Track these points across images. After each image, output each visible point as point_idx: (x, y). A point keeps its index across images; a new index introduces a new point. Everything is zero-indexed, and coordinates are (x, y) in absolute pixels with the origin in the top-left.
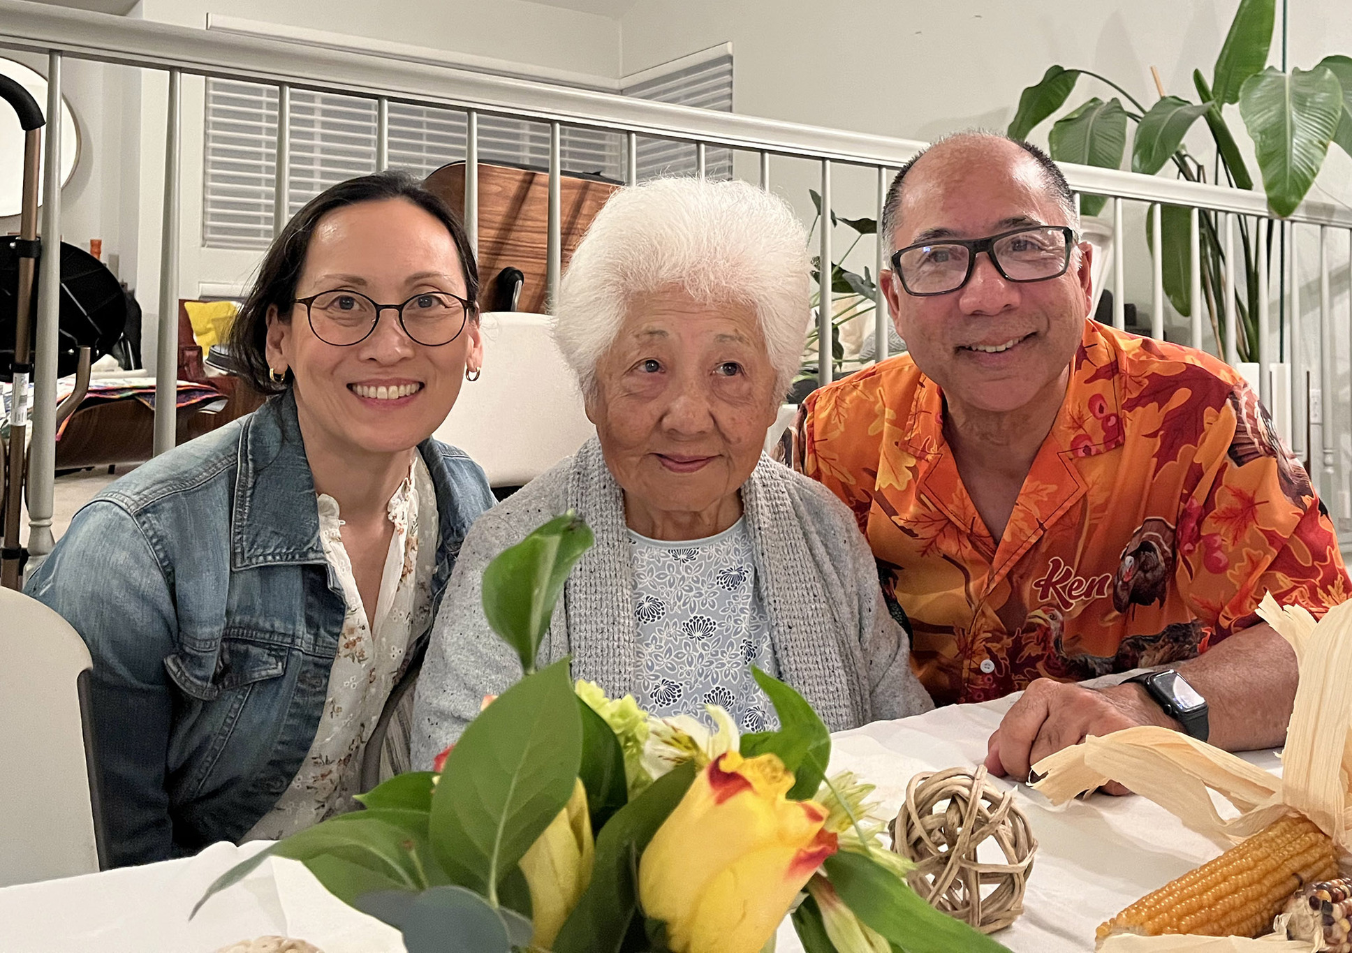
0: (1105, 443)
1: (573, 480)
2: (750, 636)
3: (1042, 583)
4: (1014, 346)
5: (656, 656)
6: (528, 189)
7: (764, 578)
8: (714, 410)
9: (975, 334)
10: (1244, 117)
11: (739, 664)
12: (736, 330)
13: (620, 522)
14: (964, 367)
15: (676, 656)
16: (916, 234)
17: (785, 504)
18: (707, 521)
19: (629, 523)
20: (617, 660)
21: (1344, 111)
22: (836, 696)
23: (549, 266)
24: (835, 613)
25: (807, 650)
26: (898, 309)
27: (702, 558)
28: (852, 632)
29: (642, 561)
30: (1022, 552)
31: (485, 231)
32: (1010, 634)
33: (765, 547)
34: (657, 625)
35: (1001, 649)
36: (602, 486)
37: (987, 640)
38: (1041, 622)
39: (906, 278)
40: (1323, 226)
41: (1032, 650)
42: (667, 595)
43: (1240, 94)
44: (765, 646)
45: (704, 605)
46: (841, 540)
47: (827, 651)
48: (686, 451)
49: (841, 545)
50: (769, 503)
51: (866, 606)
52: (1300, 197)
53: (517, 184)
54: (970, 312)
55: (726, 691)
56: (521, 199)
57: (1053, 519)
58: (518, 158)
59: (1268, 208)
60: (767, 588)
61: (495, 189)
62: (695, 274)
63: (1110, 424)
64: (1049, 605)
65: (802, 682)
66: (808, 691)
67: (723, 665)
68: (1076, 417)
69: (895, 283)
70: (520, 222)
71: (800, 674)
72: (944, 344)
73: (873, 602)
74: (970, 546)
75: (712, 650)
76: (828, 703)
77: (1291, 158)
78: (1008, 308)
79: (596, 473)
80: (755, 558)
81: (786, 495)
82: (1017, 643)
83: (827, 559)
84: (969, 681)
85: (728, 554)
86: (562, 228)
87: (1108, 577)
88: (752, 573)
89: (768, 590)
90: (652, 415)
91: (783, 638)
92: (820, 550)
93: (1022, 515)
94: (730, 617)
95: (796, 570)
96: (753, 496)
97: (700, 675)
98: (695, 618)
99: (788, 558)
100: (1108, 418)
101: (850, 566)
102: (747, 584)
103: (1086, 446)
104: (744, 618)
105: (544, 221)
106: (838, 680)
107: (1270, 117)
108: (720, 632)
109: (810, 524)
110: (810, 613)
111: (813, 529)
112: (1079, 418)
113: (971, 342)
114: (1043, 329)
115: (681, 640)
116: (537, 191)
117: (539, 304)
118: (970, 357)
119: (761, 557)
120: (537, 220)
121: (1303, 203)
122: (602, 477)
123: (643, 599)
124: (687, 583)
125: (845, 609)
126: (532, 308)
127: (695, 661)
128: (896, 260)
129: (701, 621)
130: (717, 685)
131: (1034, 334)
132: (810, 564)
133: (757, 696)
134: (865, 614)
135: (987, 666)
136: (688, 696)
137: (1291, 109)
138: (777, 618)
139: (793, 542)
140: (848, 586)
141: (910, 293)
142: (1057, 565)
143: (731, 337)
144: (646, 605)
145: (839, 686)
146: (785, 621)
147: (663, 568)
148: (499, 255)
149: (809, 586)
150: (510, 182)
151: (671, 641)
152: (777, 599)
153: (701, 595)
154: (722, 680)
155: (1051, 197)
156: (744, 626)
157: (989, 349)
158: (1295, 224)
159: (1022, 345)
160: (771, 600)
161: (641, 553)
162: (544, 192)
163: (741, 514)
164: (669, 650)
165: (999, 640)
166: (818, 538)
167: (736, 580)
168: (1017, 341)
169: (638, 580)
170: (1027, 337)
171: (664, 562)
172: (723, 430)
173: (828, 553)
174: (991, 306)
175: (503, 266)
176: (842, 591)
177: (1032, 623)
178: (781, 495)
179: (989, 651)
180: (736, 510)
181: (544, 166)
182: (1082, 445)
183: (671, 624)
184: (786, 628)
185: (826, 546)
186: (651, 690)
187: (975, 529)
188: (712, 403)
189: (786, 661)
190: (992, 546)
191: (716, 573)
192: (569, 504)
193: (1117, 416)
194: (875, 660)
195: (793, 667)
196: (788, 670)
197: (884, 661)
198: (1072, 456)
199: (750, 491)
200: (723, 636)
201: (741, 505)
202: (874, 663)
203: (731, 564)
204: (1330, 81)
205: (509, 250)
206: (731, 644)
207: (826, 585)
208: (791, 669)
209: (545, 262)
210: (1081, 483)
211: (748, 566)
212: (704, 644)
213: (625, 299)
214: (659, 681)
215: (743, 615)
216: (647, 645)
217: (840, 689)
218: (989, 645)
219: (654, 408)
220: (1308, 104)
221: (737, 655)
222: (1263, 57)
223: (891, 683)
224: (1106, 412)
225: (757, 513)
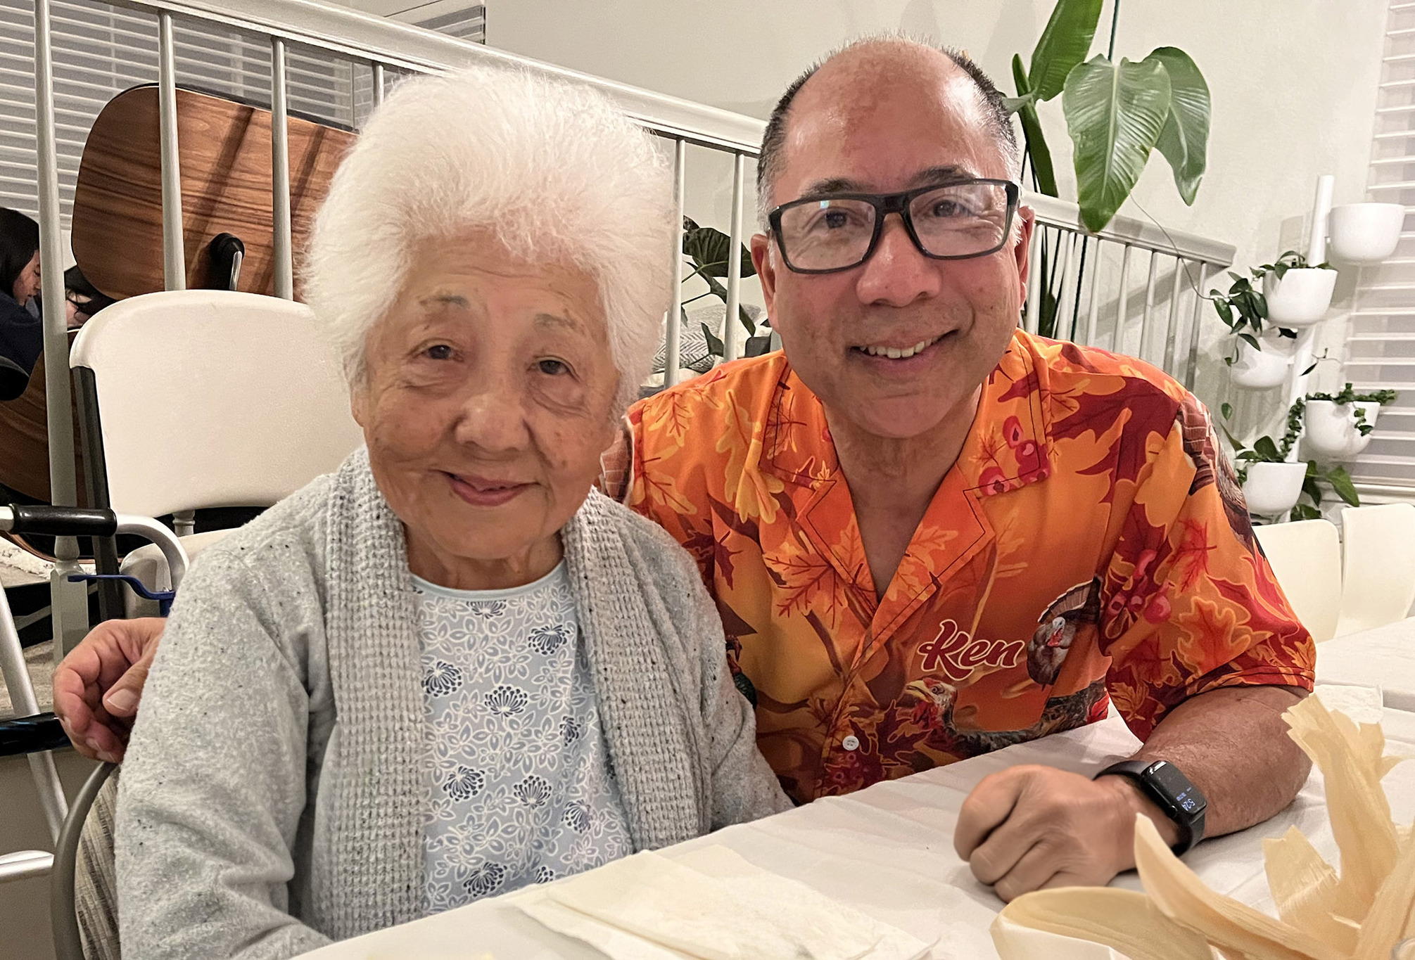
0: (1020, 476)
1: (334, 505)
2: (571, 712)
3: (929, 648)
4: (926, 349)
5: (450, 738)
6: (244, 131)
7: (591, 640)
8: (530, 420)
9: (877, 330)
10: (1066, 113)
11: (557, 747)
12: (566, 311)
13: (401, 564)
14: (857, 375)
15: (476, 737)
16: (803, 188)
17: (616, 548)
18: (516, 567)
19: (415, 568)
20: (400, 747)
21: (1170, 113)
22: (677, 785)
23: (276, 234)
24: (676, 684)
25: (644, 730)
26: (774, 290)
27: (510, 612)
28: (694, 704)
29: (431, 616)
30: (909, 612)
31: (190, 182)
32: (883, 708)
33: (593, 601)
34: (452, 698)
35: (871, 724)
36: (375, 515)
37: (853, 714)
38: (922, 696)
39: (788, 247)
40: (1128, 244)
41: (908, 729)
42: (465, 659)
43: (1065, 85)
44: (592, 725)
45: (511, 672)
46: (684, 592)
47: (668, 731)
48: (490, 473)
49: (684, 599)
50: (597, 546)
51: (711, 673)
52: (1114, 211)
53: (230, 121)
54: (870, 300)
55: (541, 780)
56: (236, 142)
57: (950, 573)
58: (229, 88)
59: (1079, 221)
60: (596, 653)
61: (202, 126)
62: (511, 216)
63: (1026, 453)
64: (934, 676)
65: (637, 769)
66: (644, 780)
67: (538, 748)
68: (987, 445)
69: (771, 254)
70: (235, 174)
71: (636, 759)
72: (832, 342)
73: (719, 669)
74: (846, 604)
75: (523, 729)
76: (668, 794)
77: (1110, 164)
78: (923, 297)
79: (367, 498)
80: (580, 615)
81: (616, 536)
82: (890, 717)
83: (666, 617)
84: (829, 760)
85: (543, 607)
86: (291, 187)
87: (1021, 644)
88: (574, 635)
89: (598, 654)
90: (441, 421)
91: (615, 715)
92: (658, 606)
93: (913, 568)
94: (545, 687)
95: (630, 631)
96: (577, 536)
97: (508, 760)
98: (501, 688)
99: (620, 616)
100: (1023, 447)
101: (694, 625)
102: (568, 647)
103: (997, 482)
104: (565, 689)
105: (268, 176)
106: (680, 766)
107: (1093, 115)
108: (533, 707)
109: (646, 573)
110: (647, 685)
111: (650, 580)
112: (991, 446)
113: (868, 342)
114: (965, 329)
115: (483, 717)
116: (257, 134)
117: (267, 284)
118: (866, 363)
119: (588, 613)
120: (257, 173)
121: (1114, 218)
122: (374, 503)
123: (433, 664)
124: (490, 644)
125: (687, 677)
126: (256, 288)
127: (501, 742)
128: (775, 219)
129: (508, 693)
130: (530, 774)
131: (954, 332)
132: (647, 623)
133: (582, 787)
134: (709, 683)
135: (851, 742)
136: (492, 787)
137: (1116, 104)
138: (608, 689)
139: (627, 595)
140: (690, 649)
141: (791, 268)
142: (949, 628)
143: (558, 320)
144: (437, 673)
145: (681, 773)
146: (619, 695)
147: (460, 624)
148: (210, 216)
149: (646, 650)
150: (222, 119)
151: (468, 719)
152: (608, 666)
153: (508, 659)
154: (537, 766)
155: (991, 137)
156: (564, 699)
157: (894, 353)
158: (1102, 241)
159: (937, 348)
160: (601, 668)
161: (429, 605)
162: (266, 137)
163: (561, 557)
164: (467, 730)
165: (867, 715)
166: (655, 591)
167: (554, 642)
168: (929, 343)
169: (425, 640)
170: (945, 336)
171: (462, 618)
172: (542, 449)
173: (668, 610)
174: (903, 295)
175: (216, 231)
176: (684, 656)
177: (911, 696)
178: (611, 536)
179: (854, 725)
180: (553, 555)
181: (266, 101)
182: (992, 481)
183: (470, 697)
184: (619, 701)
185: (664, 599)
186: (445, 781)
187: (859, 579)
188: (529, 409)
189: (618, 744)
190: (874, 603)
191: (527, 633)
192: (329, 538)
193: (1035, 443)
194: (718, 737)
195: (628, 751)
196: (620, 754)
197: (727, 737)
198: (980, 494)
199: (574, 529)
200: (537, 711)
201: (562, 547)
202: (716, 740)
203: (547, 621)
204: (1159, 76)
205: (222, 210)
206: (548, 721)
207: (666, 649)
208: (624, 753)
209: (271, 230)
210: (988, 528)
211: (569, 625)
212: (512, 722)
213: (409, 246)
214: (455, 769)
215: (563, 686)
216: (439, 724)
217: (682, 777)
218: (855, 719)
219: (443, 409)
220: (1135, 102)
221: (555, 736)
222: (1085, 46)
223: (736, 764)
224: (1022, 439)
225: (583, 557)
